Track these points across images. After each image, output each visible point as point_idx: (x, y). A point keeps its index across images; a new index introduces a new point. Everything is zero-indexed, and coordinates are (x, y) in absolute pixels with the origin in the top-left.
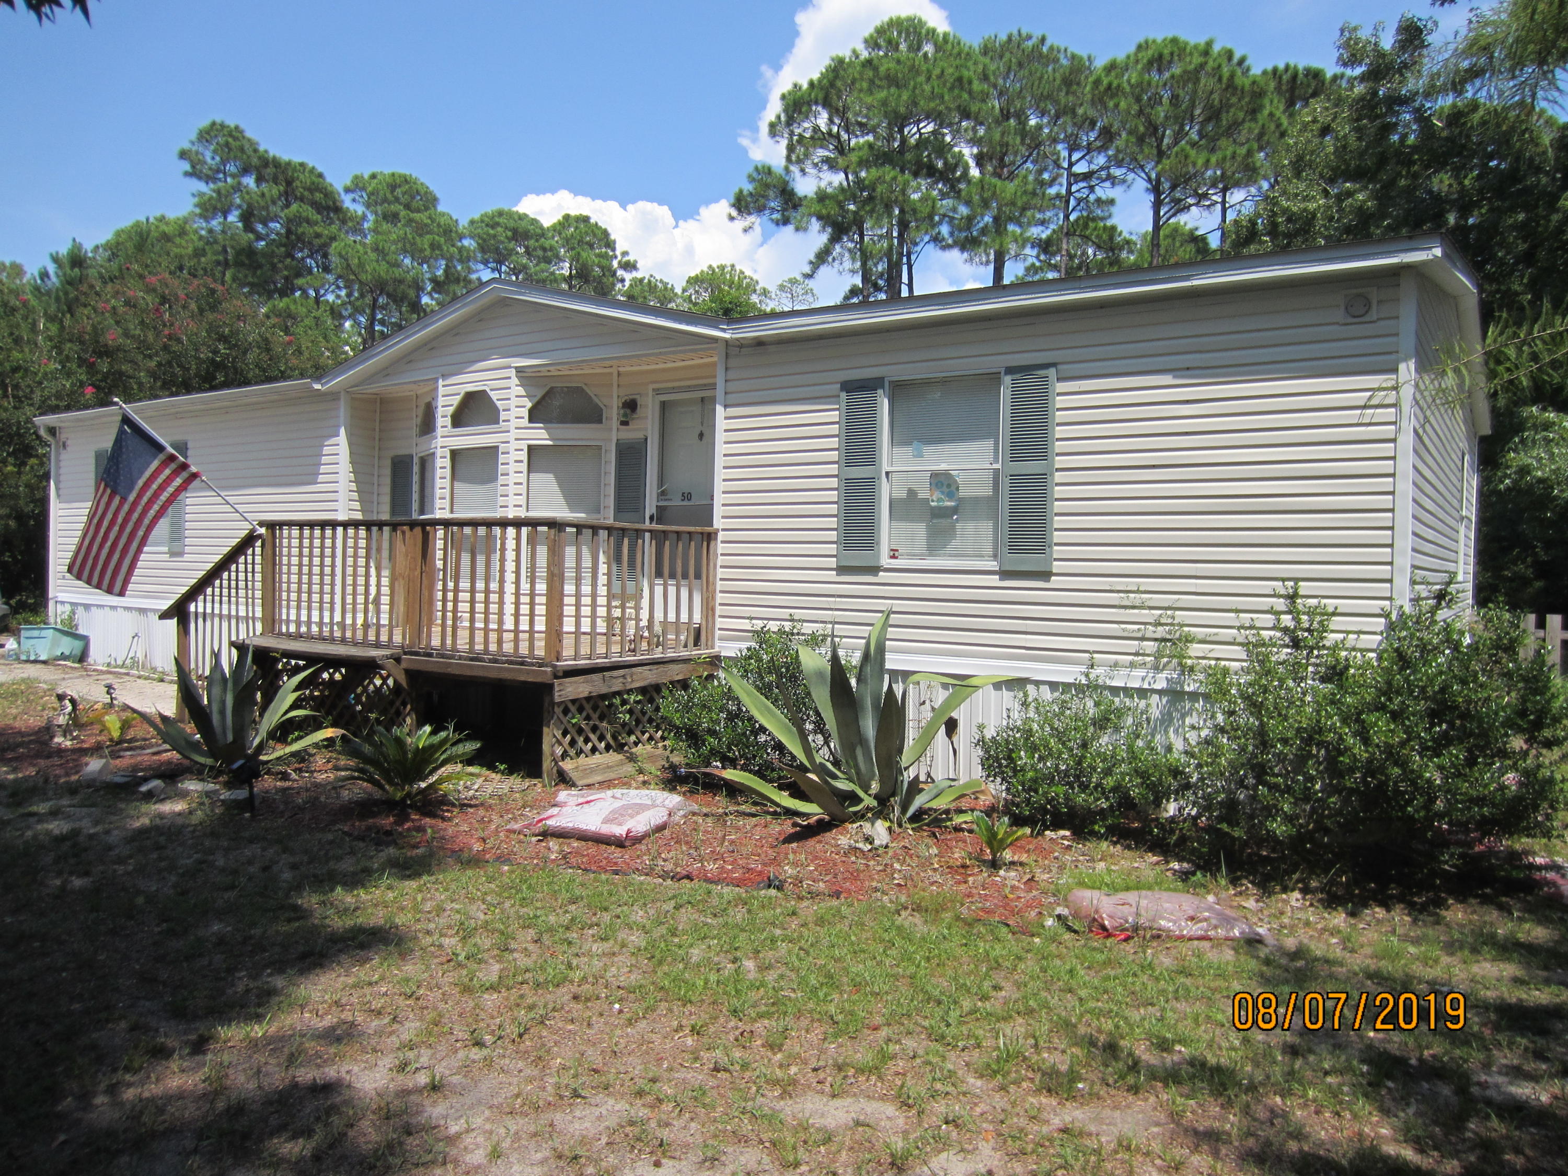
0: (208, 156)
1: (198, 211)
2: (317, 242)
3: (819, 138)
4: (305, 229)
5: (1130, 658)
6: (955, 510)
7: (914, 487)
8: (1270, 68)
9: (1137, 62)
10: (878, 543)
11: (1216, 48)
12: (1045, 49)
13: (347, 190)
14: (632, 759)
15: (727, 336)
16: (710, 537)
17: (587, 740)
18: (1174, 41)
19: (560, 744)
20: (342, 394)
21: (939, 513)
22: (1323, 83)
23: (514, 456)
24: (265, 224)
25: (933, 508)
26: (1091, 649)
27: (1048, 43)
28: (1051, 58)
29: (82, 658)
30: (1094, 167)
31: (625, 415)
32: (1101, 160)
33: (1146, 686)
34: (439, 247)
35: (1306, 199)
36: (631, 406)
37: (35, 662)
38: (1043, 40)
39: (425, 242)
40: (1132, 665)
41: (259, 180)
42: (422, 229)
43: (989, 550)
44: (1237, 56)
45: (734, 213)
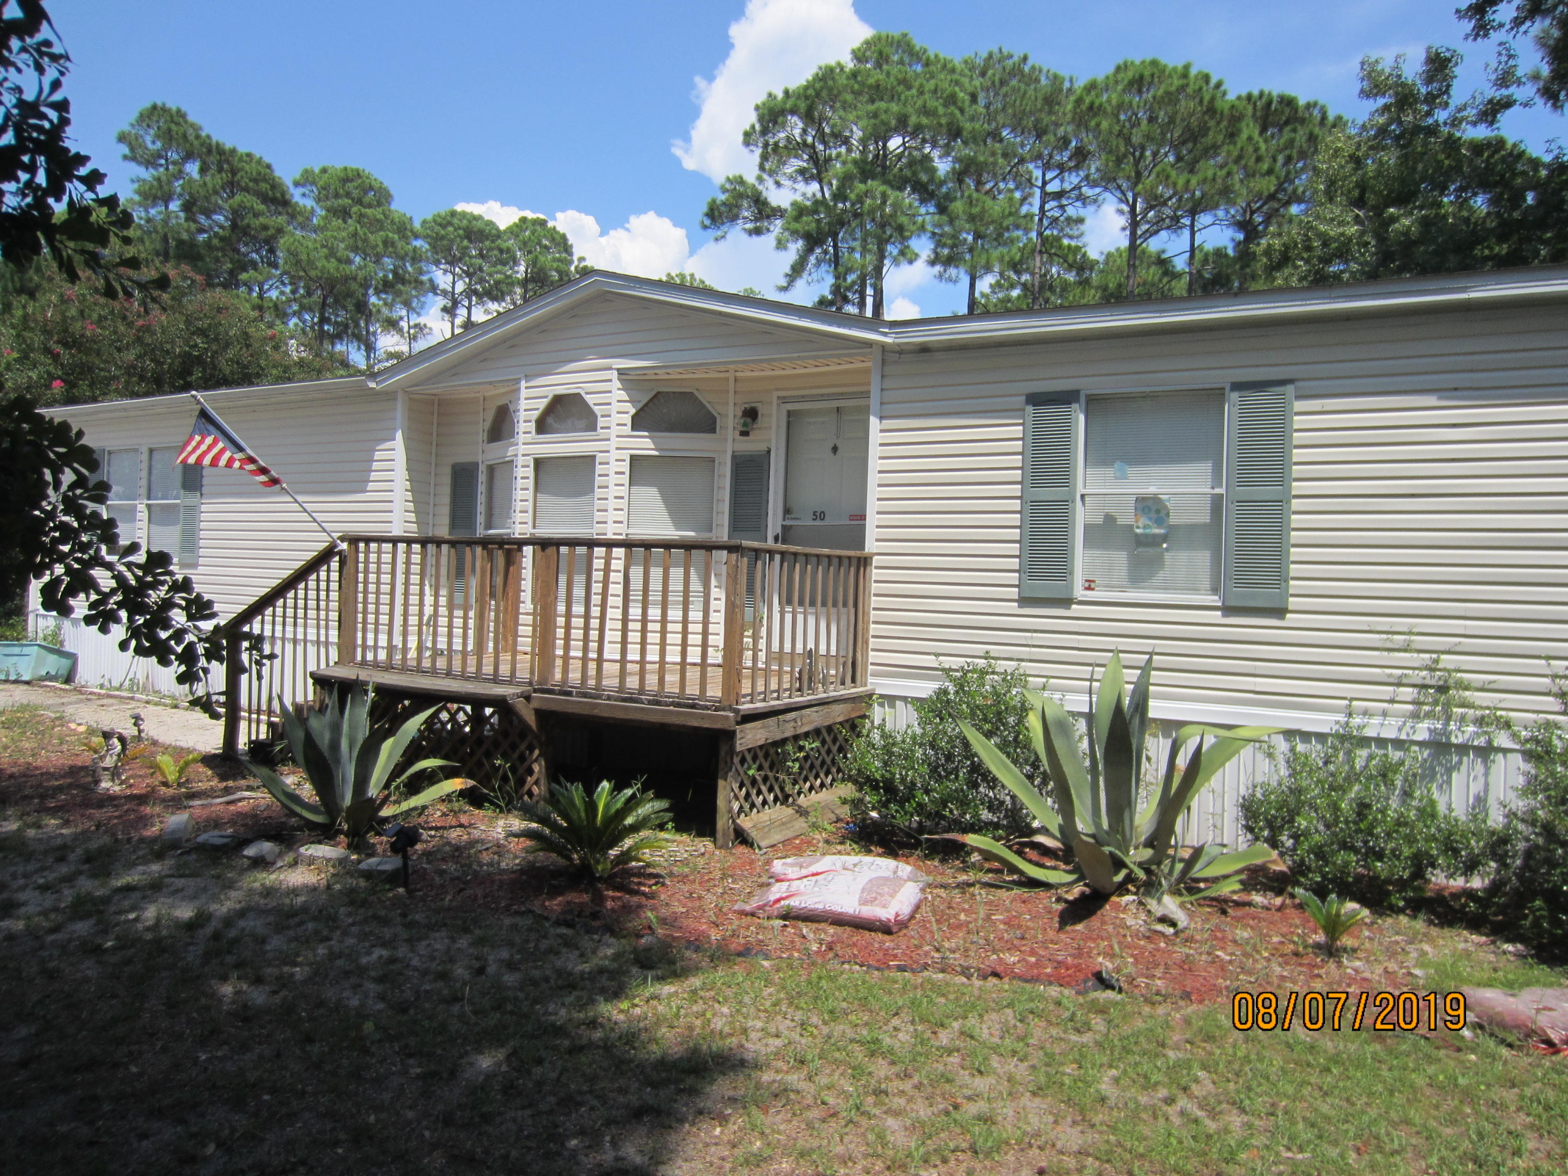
0: (148, 140)
1: (137, 198)
2: (263, 235)
3: (794, 148)
4: (248, 220)
5: (1385, 705)
6: (1165, 538)
7: (1113, 512)
8: (1244, 93)
9: (1117, 82)
10: (1071, 573)
11: (1193, 72)
12: (1027, 69)
13: (297, 184)
14: (802, 812)
15: (888, 340)
16: (864, 562)
17: (759, 792)
18: (1154, 63)
19: (736, 798)
20: (400, 396)
21: (1143, 541)
22: (1296, 111)
23: (614, 467)
24: (208, 217)
25: (1137, 535)
26: (1349, 696)
27: (1030, 63)
28: (1032, 79)
29: (69, 678)
30: (1067, 186)
31: (745, 425)
32: (1073, 179)
33: (1403, 737)
34: (393, 244)
35: (1342, 223)
36: (751, 414)
37: (16, 682)
38: (1025, 59)
39: (376, 239)
40: (1384, 714)
41: (203, 170)
42: (378, 225)
43: (1206, 584)
44: (1213, 81)
45: (707, 222)
